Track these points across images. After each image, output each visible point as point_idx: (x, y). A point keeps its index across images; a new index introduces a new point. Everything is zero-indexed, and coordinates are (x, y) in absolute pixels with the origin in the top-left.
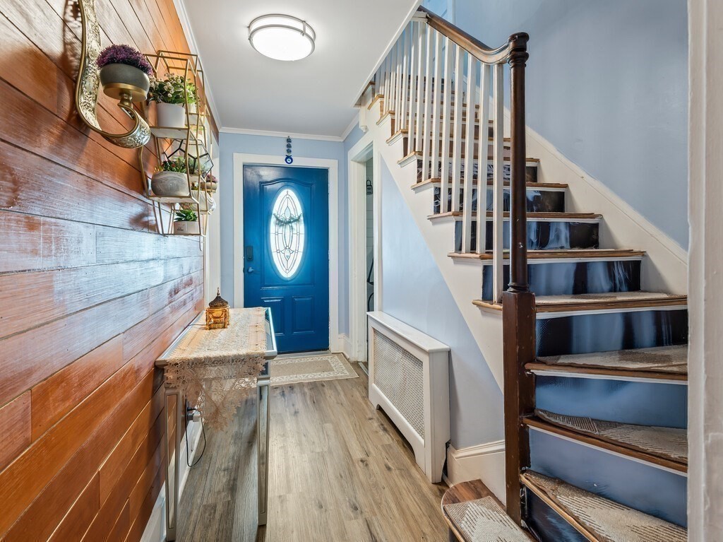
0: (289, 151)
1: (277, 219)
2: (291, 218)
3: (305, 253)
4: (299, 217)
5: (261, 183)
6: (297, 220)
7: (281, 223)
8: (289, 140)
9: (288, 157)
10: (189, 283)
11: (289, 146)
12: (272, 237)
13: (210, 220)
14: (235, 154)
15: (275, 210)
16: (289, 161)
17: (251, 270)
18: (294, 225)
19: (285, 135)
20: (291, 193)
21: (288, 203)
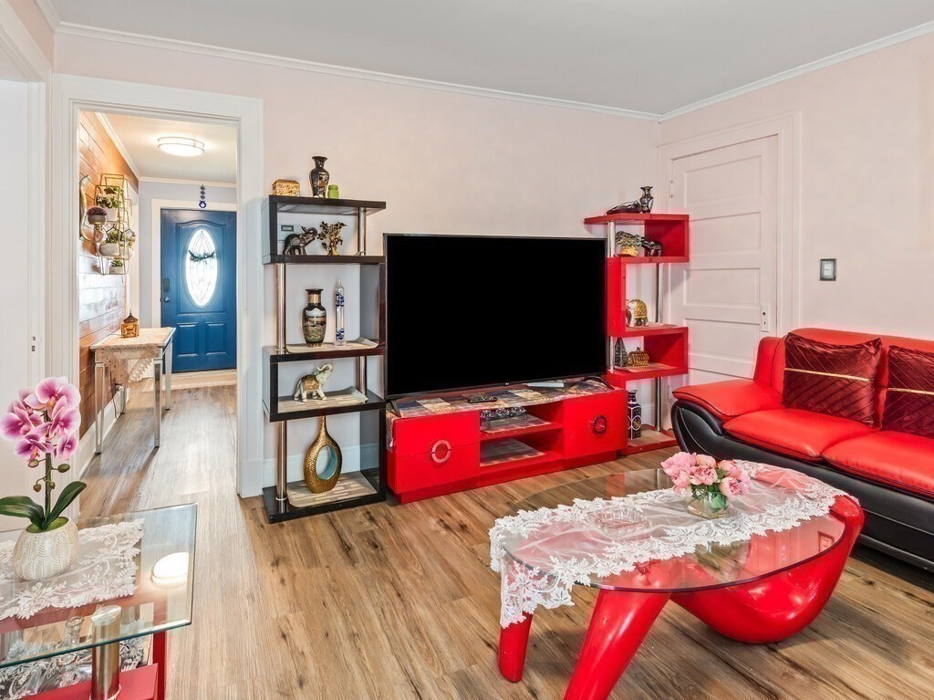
0: (203, 197)
1: (192, 255)
2: (205, 254)
3: (218, 284)
4: (213, 254)
5: (177, 224)
6: (211, 256)
7: (194, 258)
8: (203, 188)
9: (201, 202)
10: (116, 304)
11: (203, 193)
12: (187, 270)
13: (131, 265)
14: (153, 200)
15: (190, 247)
16: (203, 205)
17: (167, 299)
18: (208, 260)
19: (200, 184)
20: (206, 233)
21: (202, 241)
